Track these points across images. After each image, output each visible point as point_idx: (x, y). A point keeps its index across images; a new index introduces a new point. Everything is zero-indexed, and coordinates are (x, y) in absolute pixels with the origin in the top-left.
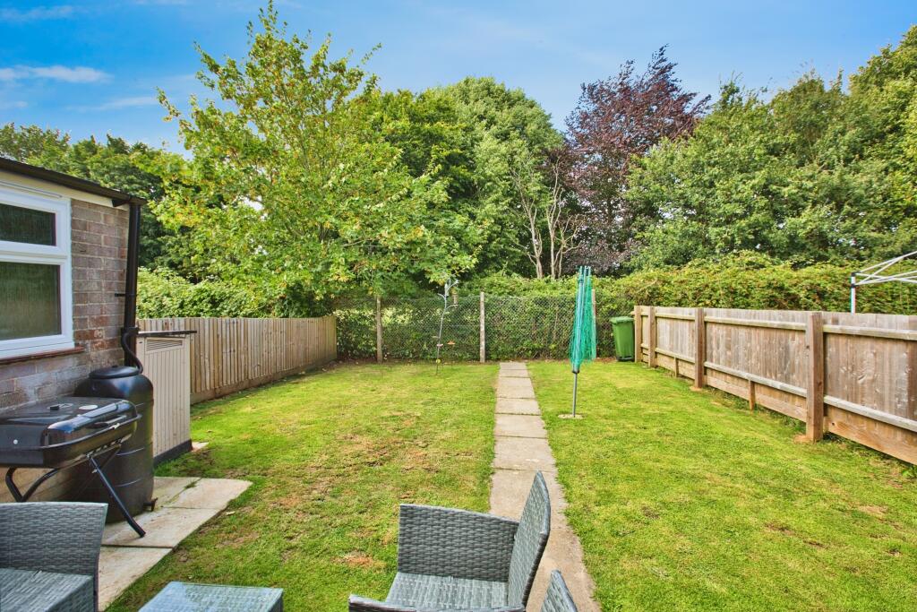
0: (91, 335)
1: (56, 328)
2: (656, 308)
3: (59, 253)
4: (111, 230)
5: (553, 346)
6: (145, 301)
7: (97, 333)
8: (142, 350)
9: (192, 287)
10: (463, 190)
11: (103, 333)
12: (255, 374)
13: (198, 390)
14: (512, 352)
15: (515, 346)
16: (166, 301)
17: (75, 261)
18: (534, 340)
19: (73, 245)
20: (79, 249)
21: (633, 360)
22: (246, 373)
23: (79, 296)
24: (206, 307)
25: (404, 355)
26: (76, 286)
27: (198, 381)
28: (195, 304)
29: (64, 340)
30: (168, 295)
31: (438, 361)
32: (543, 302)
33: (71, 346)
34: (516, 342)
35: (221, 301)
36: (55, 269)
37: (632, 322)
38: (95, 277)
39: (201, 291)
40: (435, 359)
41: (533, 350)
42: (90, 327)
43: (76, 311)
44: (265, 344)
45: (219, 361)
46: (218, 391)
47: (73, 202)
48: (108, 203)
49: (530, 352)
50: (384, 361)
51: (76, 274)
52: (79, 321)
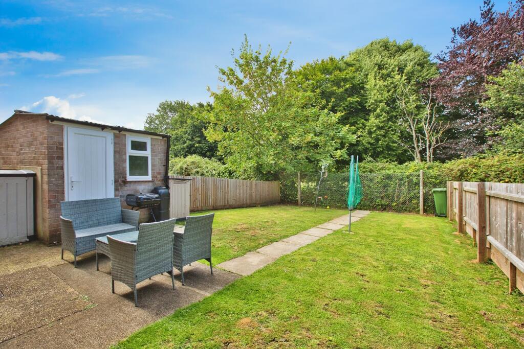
0: (156, 177)
1: (147, 174)
2: (465, 183)
3: (147, 153)
4: (161, 146)
5: (395, 204)
6: (206, 172)
7: (158, 177)
8: (171, 183)
9: (224, 166)
10: (360, 107)
11: (159, 177)
12: (232, 203)
13: (207, 205)
14: (369, 205)
15: (371, 202)
16: (214, 172)
17: (152, 155)
18: (382, 199)
19: (151, 151)
20: (153, 152)
21: (446, 217)
22: (228, 201)
23: (153, 166)
24: (227, 174)
25: (311, 203)
26: (152, 163)
27: (207, 202)
28: (223, 174)
29: (149, 178)
30: (214, 170)
31: (328, 207)
32: (389, 177)
33: (151, 179)
34: (372, 200)
35: (233, 172)
36: (147, 157)
37: (445, 192)
38: (157, 160)
39: (226, 168)
40: (327, 206)
41: (382, 205)
42: (156, 175)
43: (152, 170)
44: (238, 191)
45: (215, 195)
46: (215, 207)
47: (151, 139)
48: (161, 138)
49: (380, 206)
50: (302, 205)
51: (152, 159)
52: (153, 173)
